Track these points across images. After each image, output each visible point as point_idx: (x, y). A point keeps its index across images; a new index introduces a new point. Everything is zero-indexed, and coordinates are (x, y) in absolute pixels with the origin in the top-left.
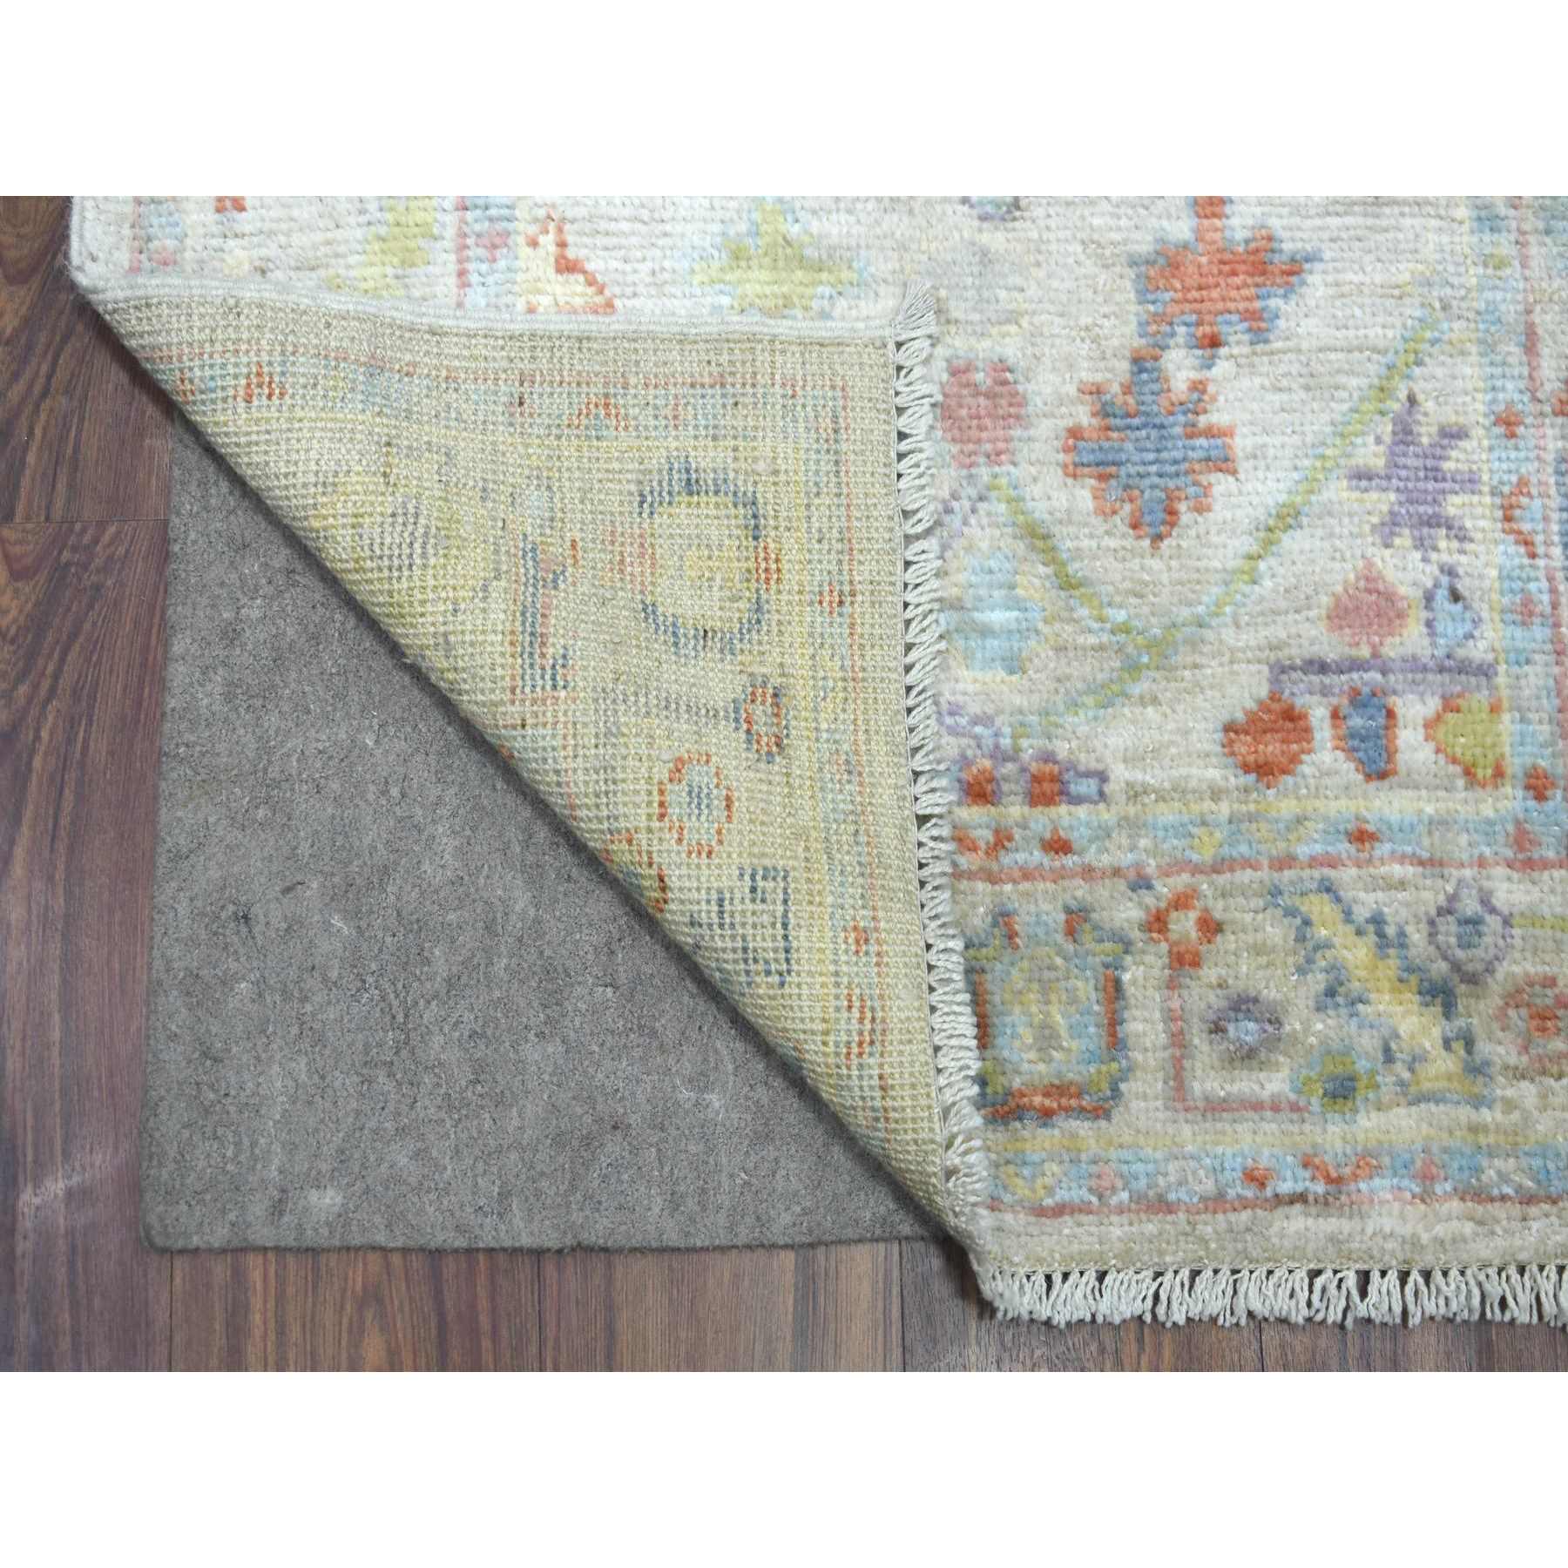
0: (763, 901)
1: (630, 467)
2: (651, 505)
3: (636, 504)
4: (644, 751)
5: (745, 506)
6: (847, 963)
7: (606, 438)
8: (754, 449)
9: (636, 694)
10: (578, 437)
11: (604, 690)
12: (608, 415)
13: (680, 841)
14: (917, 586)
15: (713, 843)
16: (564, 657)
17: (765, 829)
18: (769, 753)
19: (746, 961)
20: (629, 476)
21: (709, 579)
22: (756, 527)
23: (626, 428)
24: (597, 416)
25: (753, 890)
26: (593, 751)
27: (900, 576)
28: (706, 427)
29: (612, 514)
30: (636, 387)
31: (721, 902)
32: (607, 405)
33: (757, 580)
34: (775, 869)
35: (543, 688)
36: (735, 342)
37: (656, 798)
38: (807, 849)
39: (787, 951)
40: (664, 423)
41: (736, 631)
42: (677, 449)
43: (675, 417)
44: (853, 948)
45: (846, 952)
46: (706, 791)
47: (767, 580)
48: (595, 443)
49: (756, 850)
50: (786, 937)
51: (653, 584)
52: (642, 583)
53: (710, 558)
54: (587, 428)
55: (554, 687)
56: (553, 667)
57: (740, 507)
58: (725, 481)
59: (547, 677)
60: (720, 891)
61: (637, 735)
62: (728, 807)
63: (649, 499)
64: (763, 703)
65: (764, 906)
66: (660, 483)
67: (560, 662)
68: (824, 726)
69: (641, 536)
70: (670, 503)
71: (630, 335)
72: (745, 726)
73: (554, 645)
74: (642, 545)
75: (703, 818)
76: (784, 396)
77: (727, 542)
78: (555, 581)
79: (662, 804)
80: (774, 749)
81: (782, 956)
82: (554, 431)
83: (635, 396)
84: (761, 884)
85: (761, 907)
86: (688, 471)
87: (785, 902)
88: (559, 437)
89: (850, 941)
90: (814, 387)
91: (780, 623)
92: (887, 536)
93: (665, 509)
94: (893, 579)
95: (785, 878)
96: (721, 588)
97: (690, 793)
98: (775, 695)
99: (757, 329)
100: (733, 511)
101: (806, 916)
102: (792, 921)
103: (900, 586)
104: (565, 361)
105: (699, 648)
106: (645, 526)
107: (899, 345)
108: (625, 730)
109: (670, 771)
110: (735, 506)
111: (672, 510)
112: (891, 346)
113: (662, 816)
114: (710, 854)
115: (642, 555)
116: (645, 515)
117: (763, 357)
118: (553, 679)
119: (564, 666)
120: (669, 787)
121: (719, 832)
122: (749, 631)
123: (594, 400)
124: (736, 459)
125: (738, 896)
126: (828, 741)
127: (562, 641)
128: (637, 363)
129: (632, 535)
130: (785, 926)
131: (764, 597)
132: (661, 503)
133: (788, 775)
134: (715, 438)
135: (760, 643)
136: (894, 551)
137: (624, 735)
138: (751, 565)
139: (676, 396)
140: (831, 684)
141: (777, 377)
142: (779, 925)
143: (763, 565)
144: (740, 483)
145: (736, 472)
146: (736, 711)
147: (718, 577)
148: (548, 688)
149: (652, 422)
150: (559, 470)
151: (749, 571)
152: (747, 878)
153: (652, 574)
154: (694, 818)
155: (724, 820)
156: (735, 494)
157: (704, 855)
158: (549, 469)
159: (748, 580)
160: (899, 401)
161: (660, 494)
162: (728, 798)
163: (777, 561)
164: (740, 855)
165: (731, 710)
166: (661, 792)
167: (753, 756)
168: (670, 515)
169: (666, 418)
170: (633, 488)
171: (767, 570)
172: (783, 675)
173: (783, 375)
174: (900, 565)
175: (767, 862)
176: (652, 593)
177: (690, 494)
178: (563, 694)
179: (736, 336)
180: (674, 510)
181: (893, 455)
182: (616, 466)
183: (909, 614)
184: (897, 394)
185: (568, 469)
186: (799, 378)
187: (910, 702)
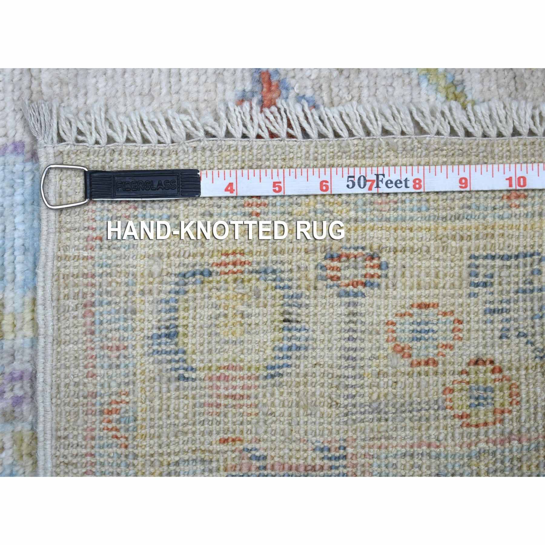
0: (492, 276)
1: (157, 389)
2: (186, 370)
3: (186, 384)
4: (391, 380)
5: (186, 284)
6: (533, 205)
7: (135, 412)
8: (142, 275)
9: (347, 387)
10: (134, 438)
11: (346, 415)
12: (117, 411)
13: (451, 347)
14: (245, 126)
15: (452, 318)
16: (322, 450)
17: (441, 275)
18: (380, 267)
19: (532, 291)
20: (164, 390)
21: (242, 316)
22: (202, 273)
23: (127, 394)
24: (119, 421)
25: (485, 285)
26: (390, 423)
27: (237, 142)
28: (126, 320)
29: (194, 405)
30: (95, 385)
31: (493, 312)
32: (110, 412)
33: (242, 272)
34: (469, 266)
35: (345, 467)
36: (59, 293)
37: (423, 368)
38: (454, 238)
39: (525, 256)
40: (122, 359)
41: (282, 292)
42: (143, 346)
43: (118, 348)
44: (522, 200)
45: (525, 206)
46: (415, 326)
47: (243, 263)
48: (139, 422)
49: (457, 283)
50: (517, 257)
51: (249, 368)
52: (249, 378)
53: (226, 316)
54: (127, 430)
55: (345, 457)
56: (330, 459)
57: (186, 288)
58: (167, 302)
59: (337, 464)
60: (485, 313)
61: (378, 386)
62: (427, 306)
63: (181, 372)
64: (339, 269)
65: (496, 274)
66: (170, 362)
67: (326, 453)
68: (352, 214)
69: (211, 379)
70: (184, 352)
71: (54, 391)
72: (360, 287)
73: (313, 459)
74: (219, 378)
75: (435, 328)
76: (101, 248)
77: (214, 300)
78: (258, 458)
79: (427, 363)
80: (375, 261)
81: (529, 259)
82: (130, 460)
83: (102, 385)
84: (481, 279)
85: (496, 278)
86: (160, 336)
87: (493, 258)
88: (136, 456)
89: (517, 203)
90: (94, 220)
91: (275, 252)
92: (208, 153)
93: (189, 357)
94: (240, 149)
95: (477, 258)
96: (249, 306)
97: (419, 339)
98: (332, 258)
99: (49, 273)
100: (190, 295)
101: (502, 240)
102: (506, 252)
103: (245, 142)
104: (75, 452)
105: (298, 326)
106: (202, 375)
107: (61, 140)
108: (375, 397)
109: (403, 357)
110: (186, 292)
111: (190, 351)
112: (61, 147)
113: (435, 363)
114: (460, 322)
115: (226, 378)
116: (194, 376)
117: (72, 267)
118: (338, 458)
119: (329, 450)
120: (414, 358)
121: (445, 314)
122: (282, 280)
123: (104, 424)
124: (150, 292)
125: (489, 297)
126: (364, 212)
127: (310, 452)
128: (77, 384)
129: (211, 387)
130: (509, 258)
131: (255, 267)
132: (185, 361)
133: (395, 251)
134: (134, 312)
135: (291, 271)
136: (220, 146)
137: (379, 397)
138: (231, 277)
139: (102, 348)
140: (319, 206)
141: (86, 254)
142: (508, 263)
143: (231, 267)
144: (168, 288)
145: (160, 292)
146: (348, 294)
147: (241, 308)
148: (345, 463)
149: (122, 370)
150: (161, 455)
151: (235, 280)
152: (476, 290)
153: (241, 369)
154: (435, 336)
155: (436, 311)
156: (177, 293)
157: (461, 326)
158: (161, 464)
159: (243, 281)
160: (103, 141)
161: (178, 362)
162: (420, 306)
163: (227, 255)
164: (461, 296)
165: (347, 300)
166: (419, 364)
167: (383, 282)
168: (194, 352)
169: (118, 357)
170: (173, 386)
171: (234, 264)
172: (315, 250)
173: (86, 248)
174: (230, 141)
175: (465, 274)
176: (258, 369)
177: (176, 334)
178: (350, 450)
179: (55, 293)
180: (190, 347)
181: (146, 147)
182: (157, 402)
183: (266, 135)
184: (97, 142)
185: (160, 446)
186: (86, 234)
187: (331, 135)
